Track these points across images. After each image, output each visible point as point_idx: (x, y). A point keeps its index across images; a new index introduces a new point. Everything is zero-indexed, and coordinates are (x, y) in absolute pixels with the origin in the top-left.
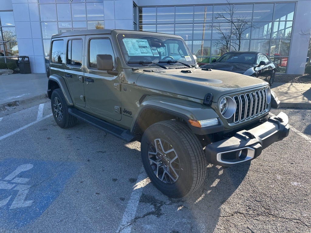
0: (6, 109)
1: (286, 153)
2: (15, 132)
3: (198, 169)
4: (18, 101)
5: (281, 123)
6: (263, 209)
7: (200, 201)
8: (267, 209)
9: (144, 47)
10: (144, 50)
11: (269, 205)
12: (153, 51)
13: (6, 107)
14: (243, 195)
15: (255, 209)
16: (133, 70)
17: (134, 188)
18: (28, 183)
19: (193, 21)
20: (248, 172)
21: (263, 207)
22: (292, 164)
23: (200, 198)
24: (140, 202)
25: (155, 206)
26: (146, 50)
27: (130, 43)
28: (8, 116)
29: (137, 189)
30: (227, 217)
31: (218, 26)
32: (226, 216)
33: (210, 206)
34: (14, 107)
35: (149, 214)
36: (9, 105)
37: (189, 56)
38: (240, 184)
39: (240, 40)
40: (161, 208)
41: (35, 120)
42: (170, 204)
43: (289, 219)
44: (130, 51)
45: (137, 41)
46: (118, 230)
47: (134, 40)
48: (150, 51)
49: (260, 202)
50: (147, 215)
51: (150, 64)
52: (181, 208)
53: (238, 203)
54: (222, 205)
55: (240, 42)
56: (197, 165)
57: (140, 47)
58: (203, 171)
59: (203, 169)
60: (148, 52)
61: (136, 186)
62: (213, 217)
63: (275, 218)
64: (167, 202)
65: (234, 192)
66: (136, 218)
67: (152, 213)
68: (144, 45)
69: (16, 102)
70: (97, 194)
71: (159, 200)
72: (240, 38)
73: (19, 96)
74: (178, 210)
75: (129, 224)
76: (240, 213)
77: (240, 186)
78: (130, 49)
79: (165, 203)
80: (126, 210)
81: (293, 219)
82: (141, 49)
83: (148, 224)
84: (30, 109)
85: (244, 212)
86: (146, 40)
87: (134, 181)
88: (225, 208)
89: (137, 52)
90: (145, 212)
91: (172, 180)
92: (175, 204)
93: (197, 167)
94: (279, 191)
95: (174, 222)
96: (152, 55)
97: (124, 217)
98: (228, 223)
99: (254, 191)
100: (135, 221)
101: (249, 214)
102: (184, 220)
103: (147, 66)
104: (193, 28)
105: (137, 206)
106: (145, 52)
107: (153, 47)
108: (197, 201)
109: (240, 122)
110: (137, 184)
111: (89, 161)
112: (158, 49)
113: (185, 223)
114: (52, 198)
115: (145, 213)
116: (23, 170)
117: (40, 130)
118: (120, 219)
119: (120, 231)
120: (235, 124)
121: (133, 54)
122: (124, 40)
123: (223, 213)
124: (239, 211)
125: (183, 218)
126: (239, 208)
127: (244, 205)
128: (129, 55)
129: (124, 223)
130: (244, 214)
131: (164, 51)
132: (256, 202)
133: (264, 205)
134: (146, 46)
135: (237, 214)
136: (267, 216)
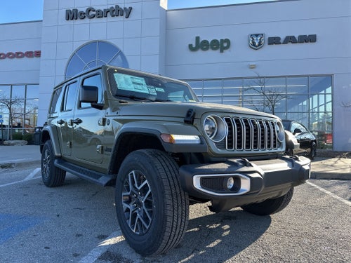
3: (173, 204)
5: (296, 162)
9: (139, 84)
12: (149, 89)
17: (99, 244)
22: (327, 228)
23: (186, 259)
26: (141, 87)
27: (122, 78)
29: (102, 246)
34: (6, 169)
36: (3, 167)
38: (248, 246)
41: (22, 179)
44: (120, 85)
45: (132, 78)
48: (146, 89)
56: (173, 198)
57: (134, 83)
60: (144, 89)
65: (236, 254)
69: (11, 164)
77: (248, 248)
78: (121, 83)
82: (134, 85)
84: (24, 171)
86: (143, 79)
87: (103, 237)
89: (129, 87)
91: (144, 227)
93: (173, 201)
96: (147, 92)
106: (139, 88)
107: (149, 86)
109: (236, 151)
110: (106, 241)
111: (58, 216)
112: (156, 88)
117: (21, 188)
120: (228, 151)
121: (124, 88)
122: (115, 74)
128: (119, 88)
131: (164, 91)
134: (142, 83)
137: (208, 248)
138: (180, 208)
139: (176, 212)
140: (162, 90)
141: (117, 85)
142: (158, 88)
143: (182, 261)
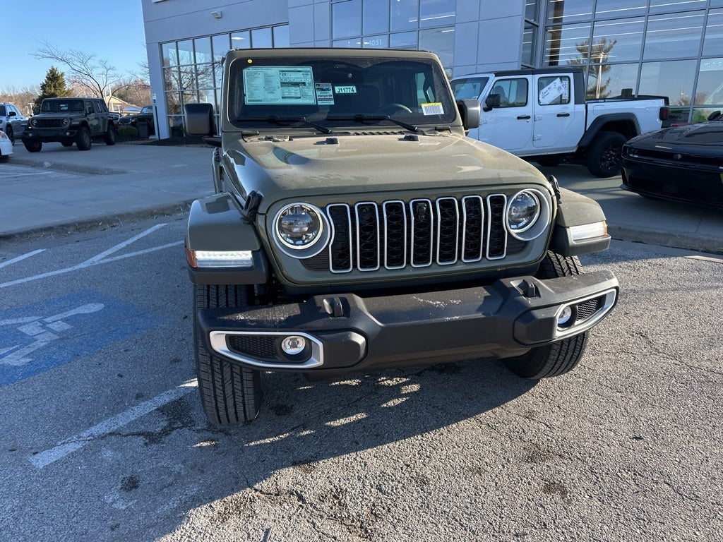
6: (366, 511)
7: (260, 444)
8: (375, 514)
9: (296, 84)
10: (294, 91)
11: (393, 509)
14: (365, 465)
15: (348, 502)
16: (244, 136)
18: (61, 333)
21: (374, 505)
23: (267, 441)
24: (158, 409)
25: (170, 425)
26: (298, 91)
27: (261, 76)
29: (184, 387)
30: (263, 493)
32: (261, 491)
33: (263, 461)
35: (139, 434)
37: (440, 105)
40: (174, 433)
42: (198, 431)
45: (282, 71)
46: (63, 441)
47: (274, 71)
48: (311, 93)
49: (384, 493)
50: (133, 435)
51: (296, 123)
52: (205, 444)
53: (328, 477)
54: (288, 467)
57: (284, 84)
59: (231, 367)
60: (303, 96)
62: (236, 483)
63: (362, 539)
64: (199, 426)
66: (111, 434)
67: (147, 435)
68: (299, 80)
70: (118, 375)
71: (190, 418)
74: (199, 445)
75: (88, 438)
76: (300, 498)
78: (255, 90)
79: (194, 425)
80: (120, 415)
82: (284, 88)
83: (114, 450)
85: (311, 499)
86: (309, 69)
88: (287, 477)
89: (271, 96)
90: (141, 428)
92: (207, 434)
94: (476, 488)
95: (157, 462)
96: (312, 102)
98: (245, 504)
99: (408, 466)
100: (103, 438)
101: (315, 507)
102: (178, 467)
103: (287, 126)
104: (705, 25)
105: (143, 414)
108: (253, 444)
109: (357, 272)
111: (185, 318)
113: (170, 473)
115: (135, 431)
116: (81, 312)
118: (91, 424)
119: (64, 443)
120: (334, 274)
121: (258, 101)
122: (245, 71)
123: (266, 485)
124: (303, 493)
125: (184, 462)
126: (313, 488)
127: (334, 486)
128: (247, 103)
129: (85, 435)
130: (305, 503)
131: (355, 92)
132: (373, 490)
133: (382, 503)
134: (303, 81)
135: (290, 497)
136: (348, 528)
137: (327, 426)
138: (227, 369)
140: (351, 90)
141: (245, 95)
142: (340, 87)
143: (258, 442)
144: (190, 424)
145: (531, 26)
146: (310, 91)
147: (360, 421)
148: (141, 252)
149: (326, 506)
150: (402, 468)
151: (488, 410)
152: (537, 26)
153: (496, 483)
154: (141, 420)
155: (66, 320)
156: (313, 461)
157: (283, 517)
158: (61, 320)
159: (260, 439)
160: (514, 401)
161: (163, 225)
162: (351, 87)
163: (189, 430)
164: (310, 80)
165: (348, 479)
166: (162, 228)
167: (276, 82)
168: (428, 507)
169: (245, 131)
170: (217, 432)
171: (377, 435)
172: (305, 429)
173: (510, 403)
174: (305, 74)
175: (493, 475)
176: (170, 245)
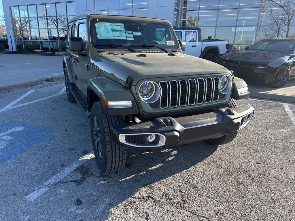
0: (43, 83)
1: (263, 152)
2: (35, 101)
3: (112, 148)
4: (55, 78)
6: (180, 200)
7: (126, 180)
8: (184, 201)
9: (118, 31)
10: (117, 33)
11: (189, 198)
12: (127, 35)
13: (44, 82)
14: (171, 183)
15: (172, 198)
16: (99, 52)
17: (80, 159)
18: (9, 141)
19: (239, 5)
20: (199, 164)
21: (181, 198)
22: (259, 163)
23: (128, 178)
24: (74, 170)
25: (83, 176)
26: (119, 34)
27: (103, 26)
28: (40, 89)
29: (81, 160)
30: (137, 199)
31: (270, 10)
32: (136, 198)
33: (131, 186)
34: (50, 82)
35: (72, 181)
36: (47, 80)
37: (173, 41)
38: (178, 173)
39: (288, 26)
40: (87, 179)
41: (57, 93)
42: (97, 177)
43: (197, 215)
44: (100, 34)
45: (111, 25)
46: (37, 188)
47: (108, 24)
48: (124, 35)
49: (183, 193)
50: (69, 182)
51: (120, 47)
52: (103, 182)
53: (159, 189)
54: (142, 187)
55: (288, 28)
56: (112, 144)
57: (113, 30)
58: (120, 151)
59: (119, 149)
61: (83, 157)
62: (124, 196)
63: (183, 211)
64: (96, 175)
65: (165, 178)
66: (58, 183)
67: (75, 181)
68: (119, 29)
69: (53, 78)
70: (48, 157)
71: (90, 172)
72: (289, 24)
73: (59, 74)
74: (100, 183)
75: (49, 186)
76: (153, 199)
77: (177, 174)
78: (101, 32)
79: (94, 175)
80: (58, 174)
81: (201, 216)
82: (113, 32)
83: (64, 189)
84: (61, 84)
85: (157, 198)
86: (122, 24)
87: (86, 153)
88: (143, 191)
89: (108, 35)
90: (71, 179)
92: (101, 178)
93: (112, 146)
94: (214, 187)
95: (86, 192)
96: (125, 38)
97: (51, 179)
98: (132, 204)
99: (187, 182)
100: (56, 184)
101: (160, 201)
102: (96, 193)
103: (116, 48)
104: (238, 13)
105: (69, 173)
106: (117, 35)
107: (128, 31)
108: (123, 180)
109: (169, 108)
110: (86, 156)
111: (66, 131)
112: (134, 33)
113: (94, 196)
114: (15, 154)
115: (69, 180)
116: (14, 131)
117: (53, 102)
118: (47, 180)
119: (38, 189)
120: (161, 109)
121: (103, 37)
122: (96, 24)
123: (136, 195)
124: (153, 197)
125: (97, 191)
126: (156, 194)
127: (164, 192)
128: (99, 38)
129: (46, 184)
130: (155, 200)
131: (141, 35)
132: (178, 192)
133: (184, 196)
134: (120, 29)
135: (148, 199)
136: (176, 207)
137: (149, 170)
138: (118, 150)
139: (114, 153)
140: (139, 34)
141: (97, 35)
142: (135, 33)
143: (125, 179)
144: (92, 175)
145: (177, 10)
146: (123, 34)
147: (161, 167)
148: (29, 103)
149: (164, 200)
150: (185, 183)
151: (206, 158)
152: (179, 11)
153: (221, 184)
154: (69, 175)
155: (9, 135)
156: (151, 184)
157: (150, 207)
158: (6, 135)
159: (125, 178)
160: (213, 154)
161: (34, 90)
162: (140, 33)
163: (93, 177)
164: (123, 29)
165: (167, 189)
166: (34, 92)
167: (110, 29)
168: (201, 196)
169: (100, 50)
170: (105, 177)
171: (170, 172)
172: (141, 172)
173: (212, 155)
174: (121, 27)
175: (218, 181)
176: (41, 99)
